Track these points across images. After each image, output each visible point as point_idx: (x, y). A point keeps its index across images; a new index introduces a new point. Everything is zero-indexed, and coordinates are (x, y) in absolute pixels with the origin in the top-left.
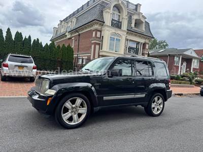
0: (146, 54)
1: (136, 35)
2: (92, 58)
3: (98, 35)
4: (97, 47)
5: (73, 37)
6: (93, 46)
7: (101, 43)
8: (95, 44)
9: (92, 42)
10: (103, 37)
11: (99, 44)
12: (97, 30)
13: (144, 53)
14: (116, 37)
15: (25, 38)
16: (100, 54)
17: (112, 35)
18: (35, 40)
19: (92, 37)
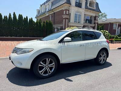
0: (96, 23)
1: (90, 12)
2: (64, 28)
3: (67, 13)
5: (50, 15)
6: (64, 20)
7: (69, 18)
8: (66, 18)
9: (64, 17)
10: (70, 14)
11: (68, 19)
12: (66, 10)
13: (95, 23)
14: (78, 14)
15: (24, 18)
16: (69, 25)
17: (76, 12)
18: (30, 19)
19: (63, 14)
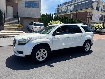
3: (90, 14)
4: (90, 19)
6: (88, 19)
8: (89, 18)
9: (87, 17)
10: (92, 15)
11: (90, 18)
12: (90, 12)
16: (91, 22)
19: (87, 15)
